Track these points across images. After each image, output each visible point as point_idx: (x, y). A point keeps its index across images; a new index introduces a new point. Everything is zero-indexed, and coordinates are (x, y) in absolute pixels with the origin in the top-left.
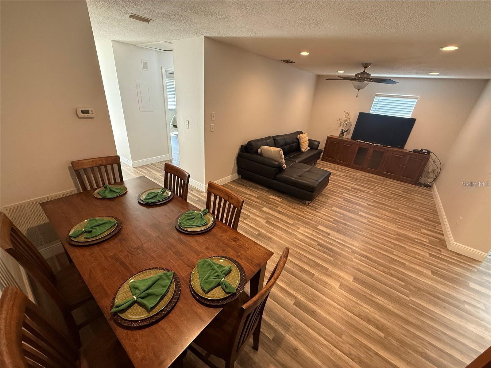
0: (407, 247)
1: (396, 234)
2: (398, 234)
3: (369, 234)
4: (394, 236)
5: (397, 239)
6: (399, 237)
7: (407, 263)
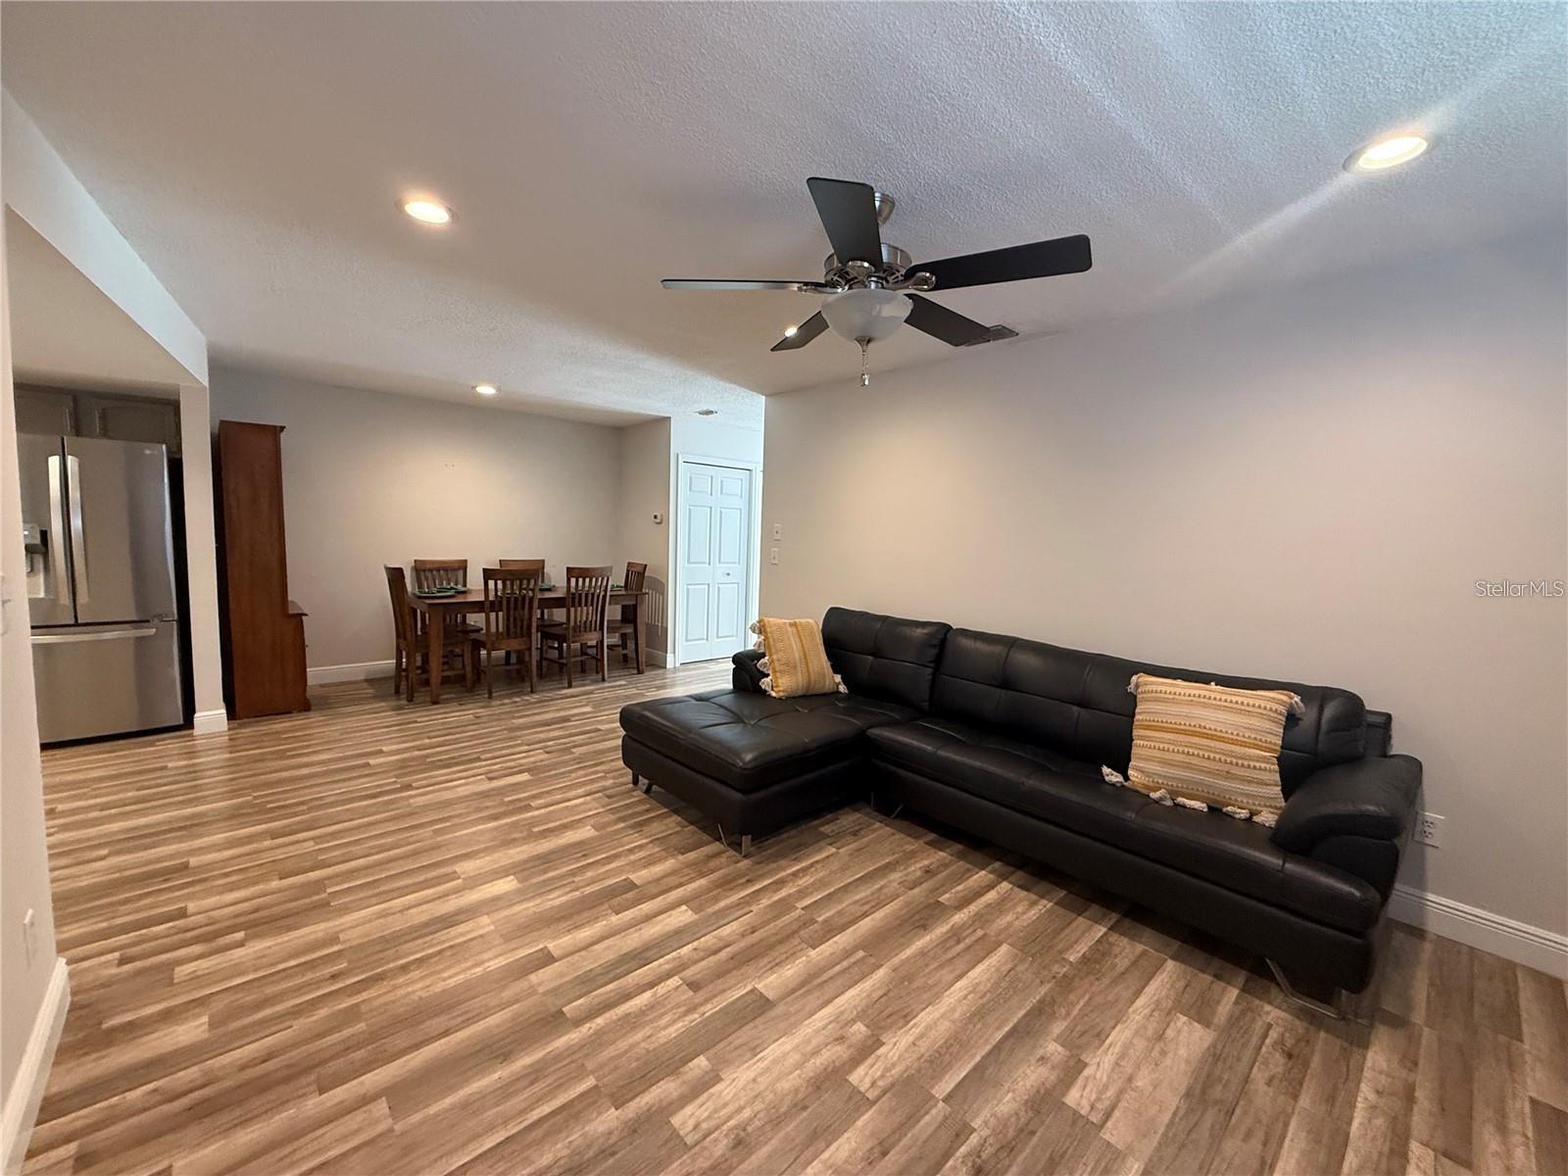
0: (275, 884)
1: (328, 904)
2: (322, 909)
3: (411, 840)
4: (329, 890)
5: (319, 886)
6: (315, 898)
7: (267, 843)
